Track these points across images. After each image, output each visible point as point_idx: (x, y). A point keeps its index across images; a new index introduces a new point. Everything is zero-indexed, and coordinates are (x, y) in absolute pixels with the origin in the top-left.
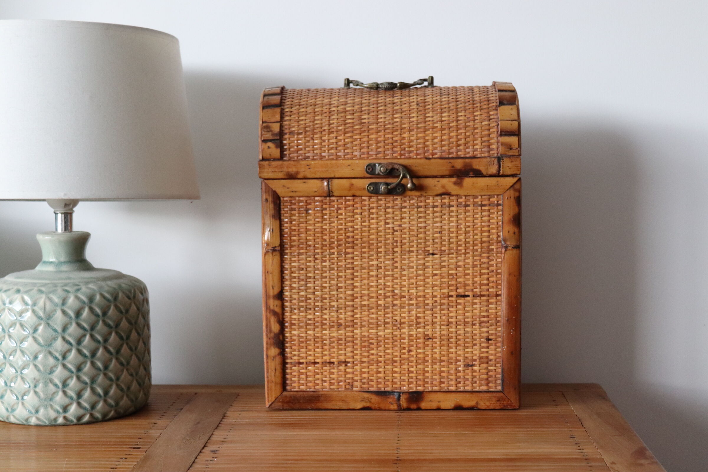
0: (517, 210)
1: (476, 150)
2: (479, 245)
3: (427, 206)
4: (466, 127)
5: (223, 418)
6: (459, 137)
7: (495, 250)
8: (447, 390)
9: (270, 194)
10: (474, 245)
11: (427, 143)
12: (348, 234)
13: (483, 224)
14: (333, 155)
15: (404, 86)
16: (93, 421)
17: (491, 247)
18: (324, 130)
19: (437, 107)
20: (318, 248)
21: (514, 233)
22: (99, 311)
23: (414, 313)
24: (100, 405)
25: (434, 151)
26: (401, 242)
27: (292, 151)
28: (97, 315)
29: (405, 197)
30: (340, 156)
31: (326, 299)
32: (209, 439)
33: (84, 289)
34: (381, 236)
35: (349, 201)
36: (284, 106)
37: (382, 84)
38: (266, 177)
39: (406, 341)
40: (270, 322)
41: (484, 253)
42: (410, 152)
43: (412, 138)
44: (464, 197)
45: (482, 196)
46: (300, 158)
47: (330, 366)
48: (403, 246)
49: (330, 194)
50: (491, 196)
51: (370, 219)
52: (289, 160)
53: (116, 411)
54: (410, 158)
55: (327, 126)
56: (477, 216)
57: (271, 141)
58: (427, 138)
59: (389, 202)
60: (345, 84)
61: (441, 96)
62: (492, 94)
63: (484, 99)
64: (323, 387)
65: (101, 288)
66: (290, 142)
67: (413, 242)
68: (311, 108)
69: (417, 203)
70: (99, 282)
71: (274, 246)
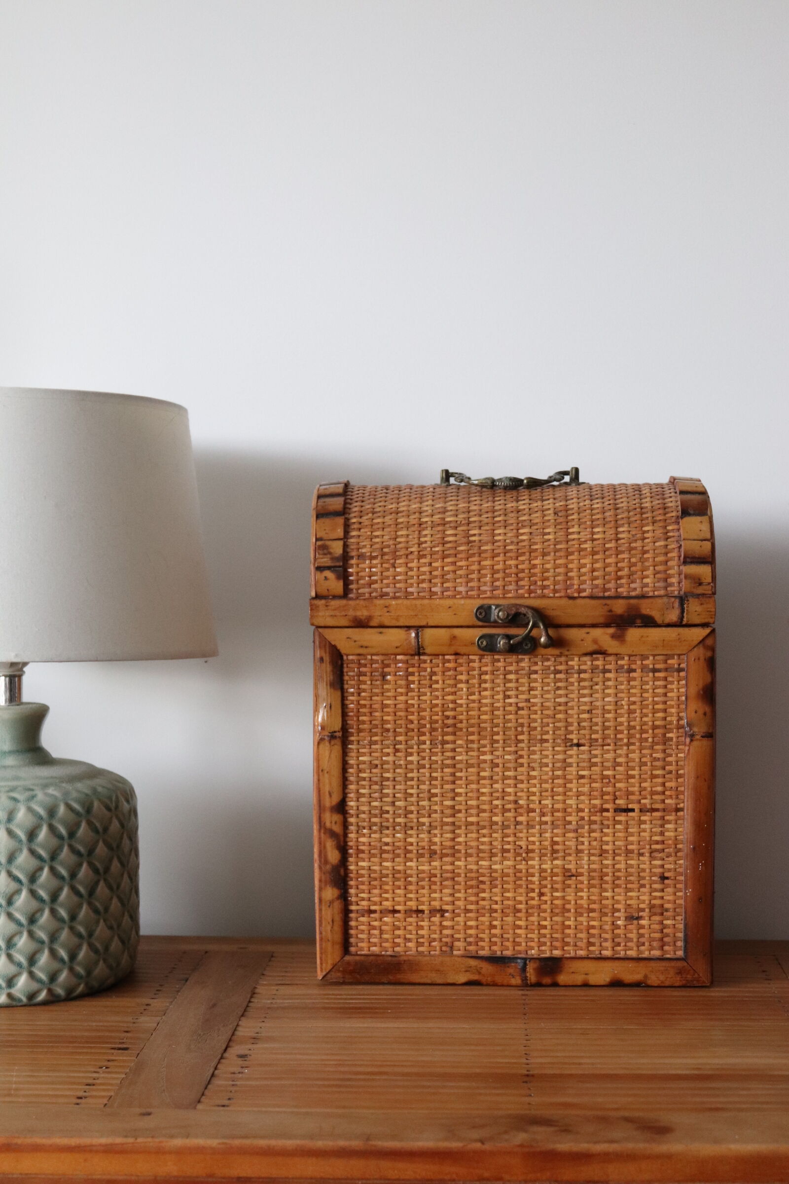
0: (709, 678)
1: (647, 585)
2: (650, 731)
3: (569, 671)
4: (631, 549)
5: (251, 997)
6: (619, 565)
7: (674, 740)
8: (599, 956)
9: (328, 650)
10: (642, 731)
11: (570, 574)
12: (446, 713)
13: (656, 699)
14: (424, 591)
15: (534, 484)
16: (53, 1000)
17: (668, 735)
18: (412, 552)
19: (586, 516)
20: (400, 734)
21: (705, 714)
22: (63, 831)
23: (548, 835)
24: (63, 976)
25: (581, 587)
26: (529, 726)
27: (362, 584)
28: (60, 837)
29: (536, 656)
30: (436, 593)
31: (412, 812)
32: (233, 1034)
33: (40, 796)
34: (498, 717)
35: (449, 661)
36: (349, 514)
37: (500, 480)
38: (322, 624)
39: (535, 879)
40: (325, 847)
41: (657, 744)
42: (544, 587)
43: (548, 566)
44: (626, 658)
45: (654, 656)
46: (374, 594)
47: (417, 917)
48: (531, 733)
49: (419, 651)
50: (669, 657)
51: (481, 689)
52: (357, 598)
53: (86, 984)
54: (544, 596)
55: (416, 546)
56: (648, 687)
57: (329, 568)
58: (570, 566)
59: (511, 664)
60: (442, 478)
61: (591, 500)
62: (671, 497)
63: (659, 506)
64: (408, 949)
65: (66, 794)
66: (359, 569)
67: (548, 725)
68: (390, 517)
69: (555, 666)
70: (64, 785)
71: (332, 730)
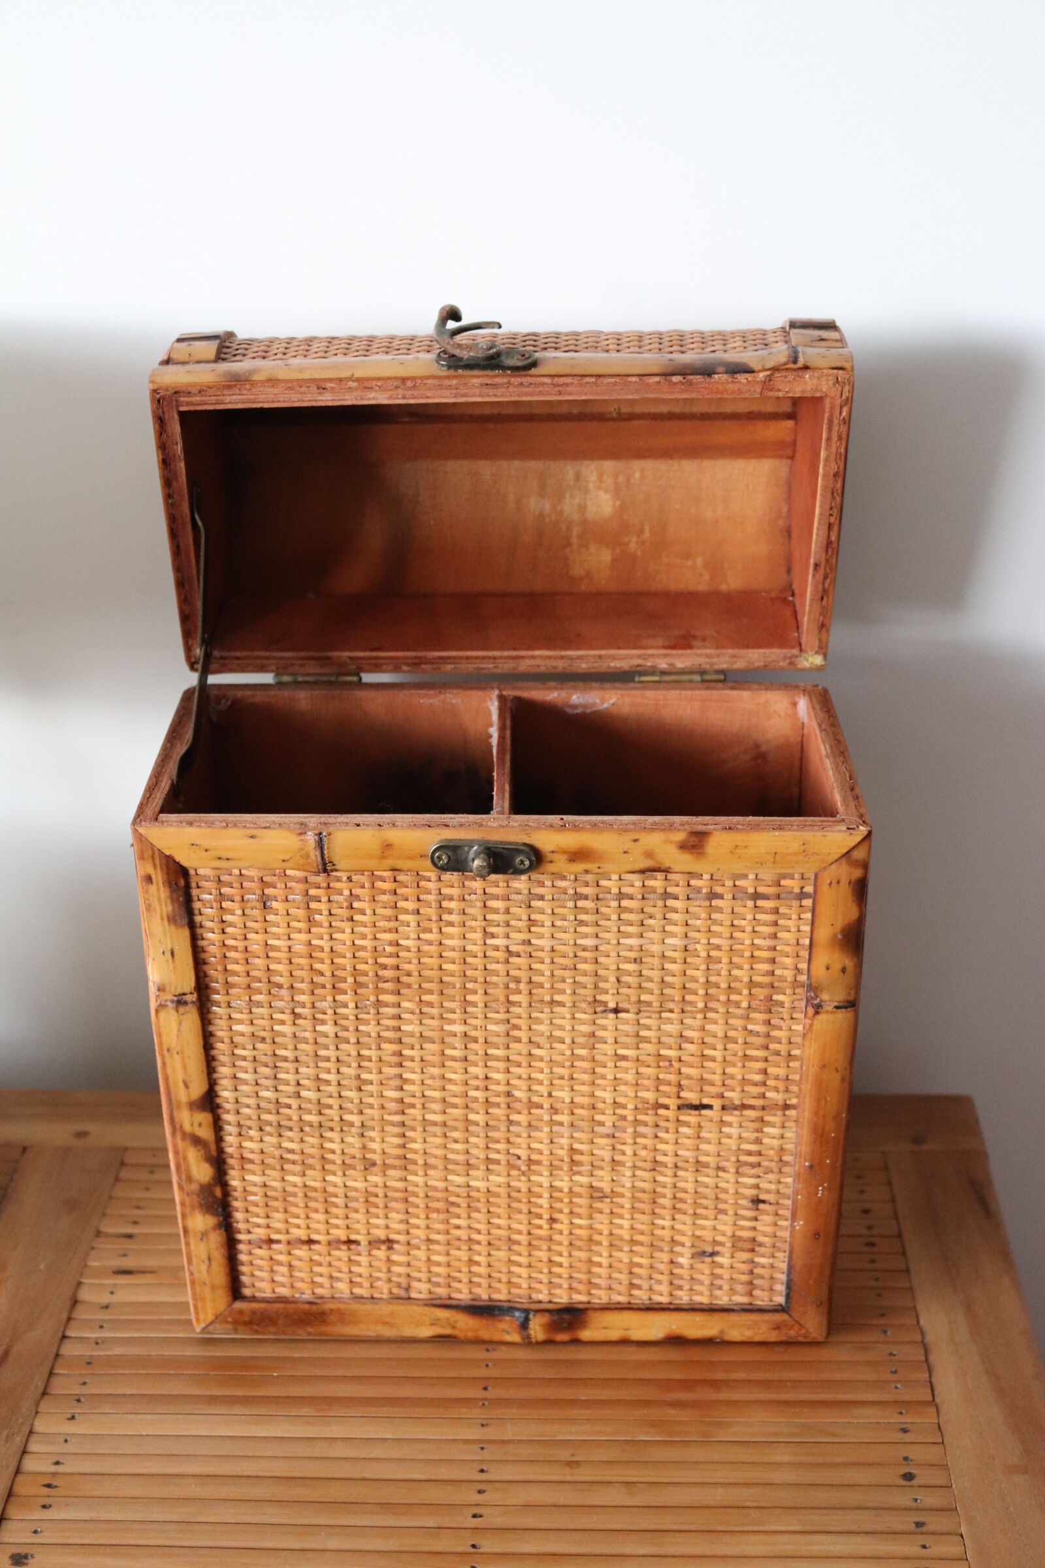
0: (854, 913)
2: (745, 991)
3: (601, 896)
7: (787, 1005)
8: (647, 1305)
9: (158, 862)
10: (731, 992)
12: (383, 960)
13: (757, 942)
17: (775, 997)
20: (302, 992)
21: (844, 970)
23: (564, 1141)
26: (530, 982)
29: (540, 875)
31: (329, 1107)
34: (473, 967)
39: (543, 1200)
40: (187, 1159)
41: (756, 1011)
44: (707, 877)
45: (757, 874)
47: (349, 1249)
48: (533, 991)
49: (325, 866)
50: (784, 876)
56: (743, 922)
67: (563, 981)
69: (575, 888)
71: (179, 991)
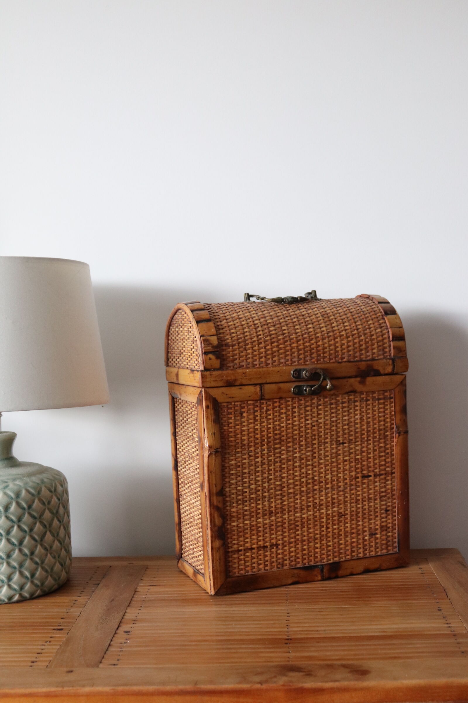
0: (405, 401)
1: (374, 353)
2: (378, 432)
6: (361, 343)
7: (390, 436)
9: (212, 401)
10: (374, 433)
11: (337, 349)
13: (380, 415)
14: (263, 363)
17: (386, 434)
18: (254, 341)
20: (251, 446)
21: (404, 420)
25: (343, 356)
26: (318, 435)
27: (229, 361)
30: (269, 364)
31: (259, 491)
34: (302, 432)
35: (276, 402)
37: (286, 298)
38: (209, 386)
39: (324, 520)
40: (214, 517)
41: (381, 439)
42: (325, 357)
43: (325, 345)
44: (365, 394)
46: (236, 366)
47: (264, 550)
48: (319, 439)
50: (385, 391)
51: (293, 417)
52: (228, 369)
54: (325, 362)
55: (256, 337)
56: (375, 408)
57: (210, 352)
58: (337, 345)
59: (308, 401)
60: (246, 298)
66: (227, 352)
67: (328, 434)
69: (330, 401)
71: (216, 448)
